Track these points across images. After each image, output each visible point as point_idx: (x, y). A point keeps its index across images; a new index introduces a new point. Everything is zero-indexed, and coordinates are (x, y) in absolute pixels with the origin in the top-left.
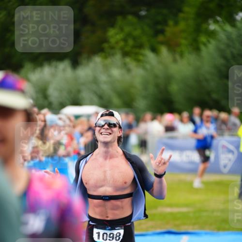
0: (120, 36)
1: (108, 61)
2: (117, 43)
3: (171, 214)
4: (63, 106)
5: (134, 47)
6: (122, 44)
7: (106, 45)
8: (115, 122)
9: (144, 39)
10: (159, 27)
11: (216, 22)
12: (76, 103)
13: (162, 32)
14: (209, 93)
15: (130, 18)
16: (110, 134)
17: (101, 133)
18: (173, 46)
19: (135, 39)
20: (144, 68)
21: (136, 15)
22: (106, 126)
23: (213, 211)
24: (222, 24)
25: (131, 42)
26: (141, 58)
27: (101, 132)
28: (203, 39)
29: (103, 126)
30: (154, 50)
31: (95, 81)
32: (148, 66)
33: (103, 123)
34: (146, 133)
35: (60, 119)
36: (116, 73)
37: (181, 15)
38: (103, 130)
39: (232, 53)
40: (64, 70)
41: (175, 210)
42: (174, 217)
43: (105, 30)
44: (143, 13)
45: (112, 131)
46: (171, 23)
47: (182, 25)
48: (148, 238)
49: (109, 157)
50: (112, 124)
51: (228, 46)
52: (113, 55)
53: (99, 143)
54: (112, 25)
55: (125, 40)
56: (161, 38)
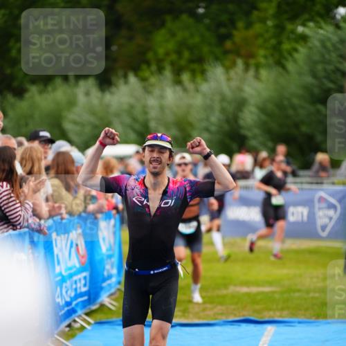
5: (192, 61)
6: (174, 57)
10: (223, 31)
14: (297, 125)
15: (184, 17)
21: (193, 14)
23: (308, 292)
25: (186, 54)
39: (325, 70)
41: (254, 290)
44: (201, 11)
46: (240, 24)
47: (258, 28)
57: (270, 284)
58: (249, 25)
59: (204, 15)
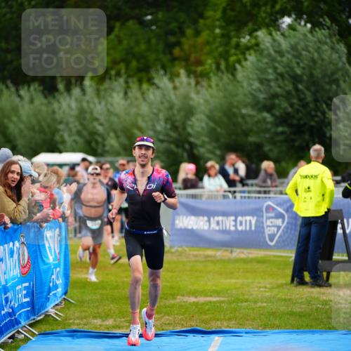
57: (218, 293)
58: (197, 33)
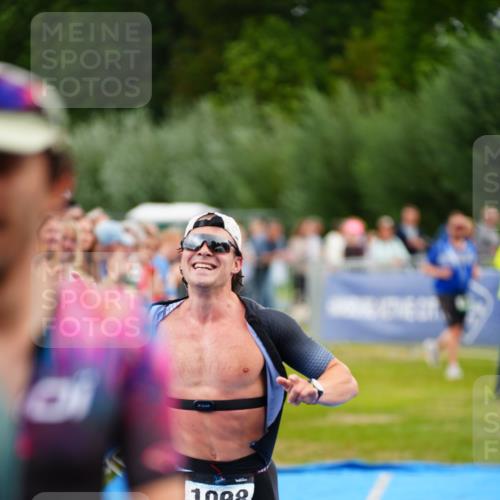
0: (250, 60)
1: (228, 110)
2: (245, 73)
3: (356, 427)
4: (133, 202)
5: (280, 82)
7: (222, 78)
8: (226, 241)
9: (302, 65)
10: (333, 41)
11: (452, 30)
12: (160, 197)
13: (339, 50)
14: (435, 179)
15: (273, 21)
16: (214, 267)
17: (193, 265)
18: (361, 80)
19: (281, 63)
20: (301, 125)
21: (285, 14)
22: (205, 250)
24: (463, 34)
25: (273, 71)
26: (295, 104)
27: (193, 261)
28: (424, 66)
29: (198, 248)
30: (323, 87)
31: (200, 152)
32: (309, 121)
33: (198, 242)
34: (304, 260)
35: (127, 230)
36: (243, 135)
37: (379, 15)
38: (197, 259)
40: (136, 129)
42: (361, 433)
43: (220, 45)
44: (300, 11)
45: (218, 260)
46: (356, 32)
47: (380, 37)
48: (307, 478)
49: (210, 316)
50: (219, 245)
51: (476, 80)
52: (237, 98)
53: (189, 286)
54: (236, 36)
55: (261, 67)
56: (336, 63)
59: (304, 18)
